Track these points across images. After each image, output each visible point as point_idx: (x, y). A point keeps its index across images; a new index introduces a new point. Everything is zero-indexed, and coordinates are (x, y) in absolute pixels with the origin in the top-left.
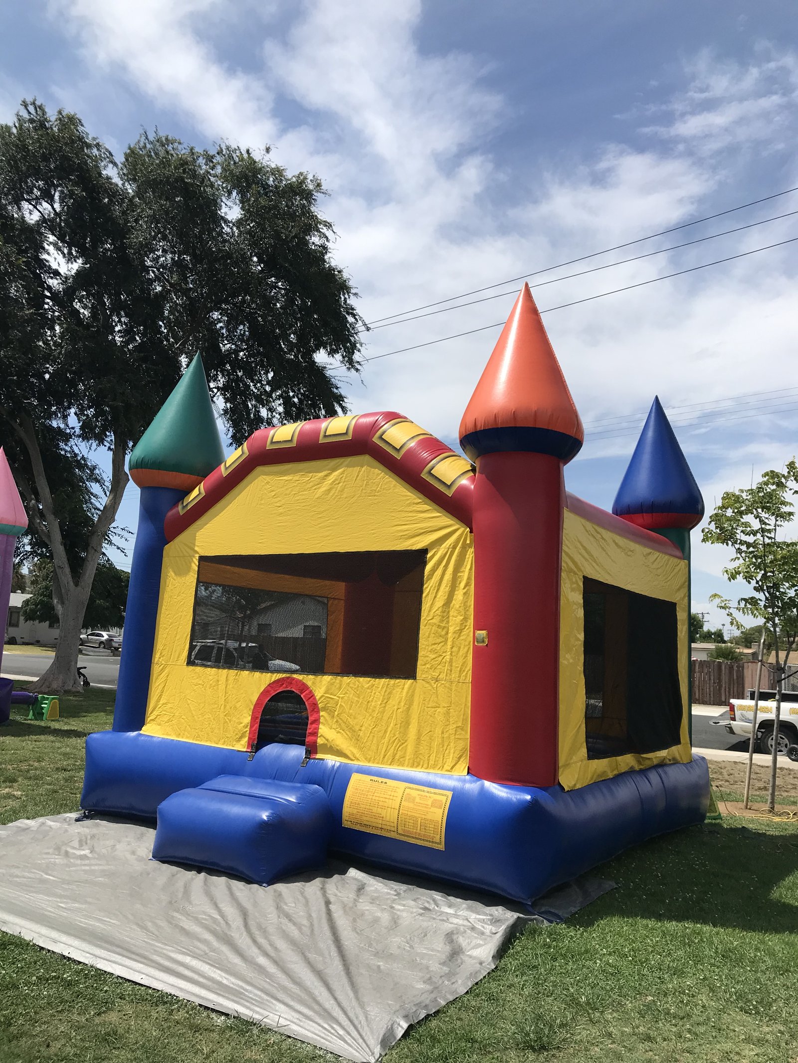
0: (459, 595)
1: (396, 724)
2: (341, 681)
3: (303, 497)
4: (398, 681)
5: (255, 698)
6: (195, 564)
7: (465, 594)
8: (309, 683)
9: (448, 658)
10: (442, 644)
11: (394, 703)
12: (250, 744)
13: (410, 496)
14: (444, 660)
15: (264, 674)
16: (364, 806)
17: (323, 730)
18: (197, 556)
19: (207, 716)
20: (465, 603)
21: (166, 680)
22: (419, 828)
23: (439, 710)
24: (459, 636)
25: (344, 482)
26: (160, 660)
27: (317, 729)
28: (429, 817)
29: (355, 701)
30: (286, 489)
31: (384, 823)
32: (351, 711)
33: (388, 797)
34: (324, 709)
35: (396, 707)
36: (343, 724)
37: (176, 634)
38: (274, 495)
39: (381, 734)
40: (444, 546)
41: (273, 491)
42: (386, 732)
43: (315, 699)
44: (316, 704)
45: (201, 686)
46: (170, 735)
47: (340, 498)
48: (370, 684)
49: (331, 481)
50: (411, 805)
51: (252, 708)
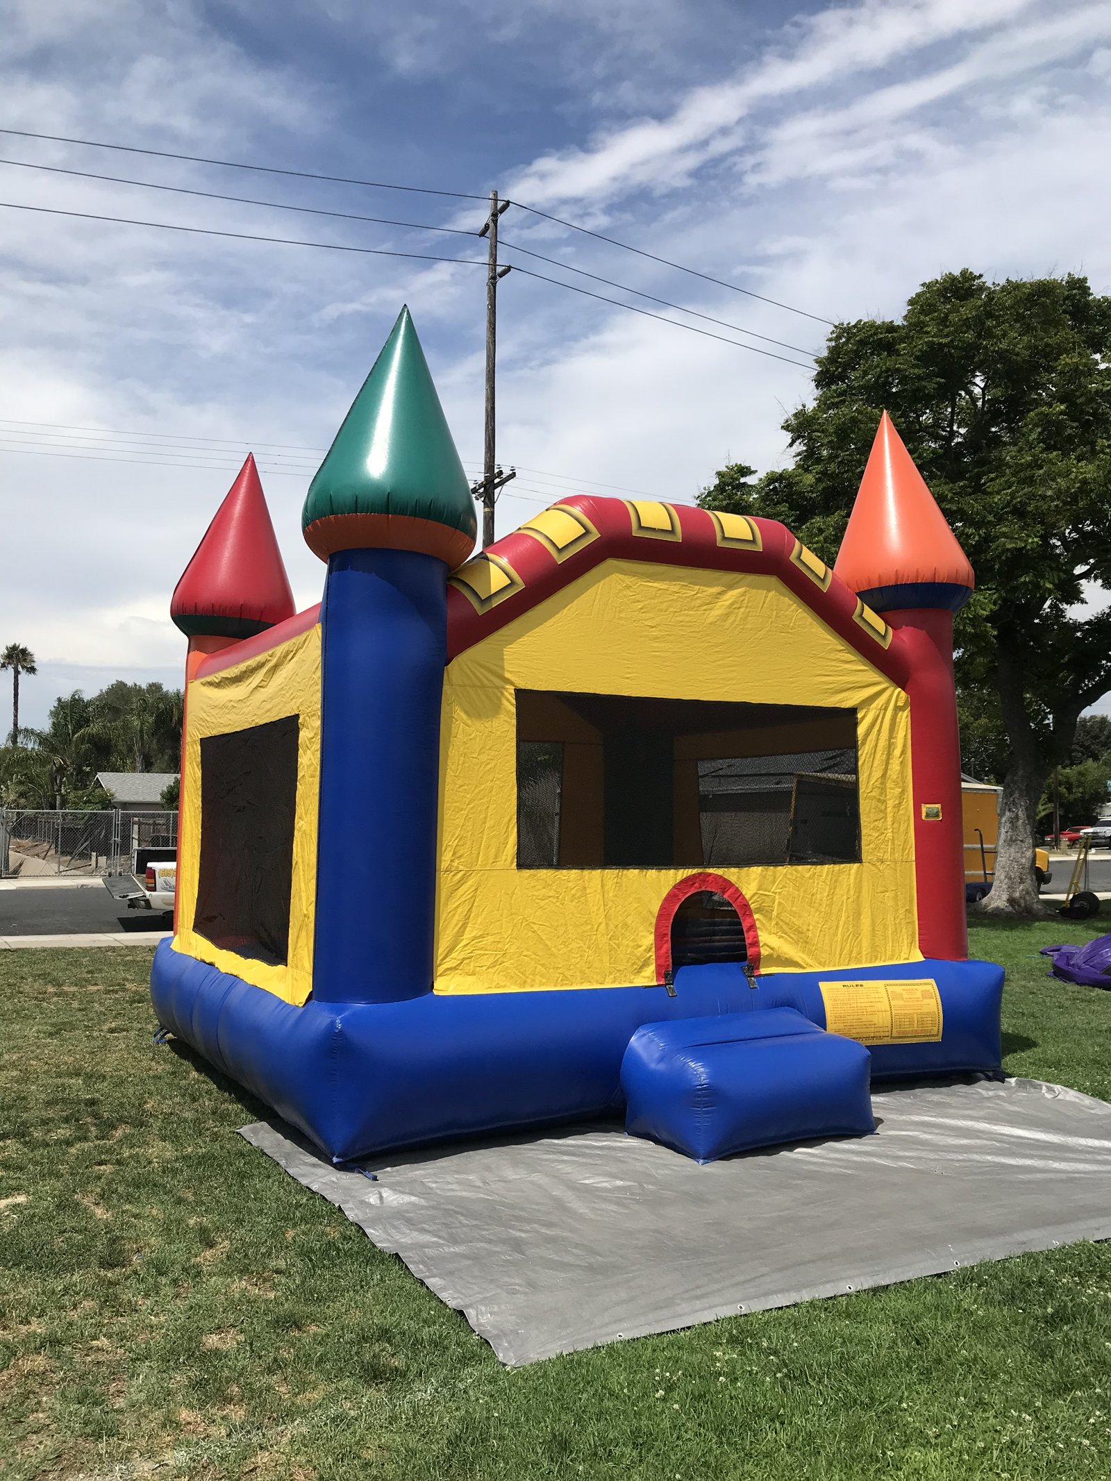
0: (895, 766)
1: (848, 917)
2: (774, 872)
3: (689, 619)
4: (843, 865)
5: (656, 907)
6: (508, 700)
7: (901, 763)
8: (733, 879)
9: (890, 835)
10: (883, 820)
11: (842, 892)
12: (659, 974)
13: (829, 640)
14: (886, 839)
15: (663, 871)
16: (851, 1017)
17: (763, 937)
18: (511, 689)
19: (574, 945)
20: (902, 772)
21: (474, 897)
22: (916, 1025)
23: (887, 894)
24: (899, 810)
25: (747, 607)
26: (455, 864)
27: (756, 936)
28: (925, 1010)
29: (796, 896)
30: (661, 602)
31: (877, 1030)
32: (794, 909)
33: (874, 1000)
34: (759, 910)
35: (845, 897)
36: (785, 927)
37: (486, 818)
38: (642, 609)
39: (832, 931)
40: (874, 705)
41: (639, 601)
42: (837, 927)
43: (744, 898)
44: (745, 905)
45: (555, 900)
46: (504, 986)
47: (743, 629)
48: (811, 873)
49: (728, 603)
50: (901, 1003)
51: (654, 921)
